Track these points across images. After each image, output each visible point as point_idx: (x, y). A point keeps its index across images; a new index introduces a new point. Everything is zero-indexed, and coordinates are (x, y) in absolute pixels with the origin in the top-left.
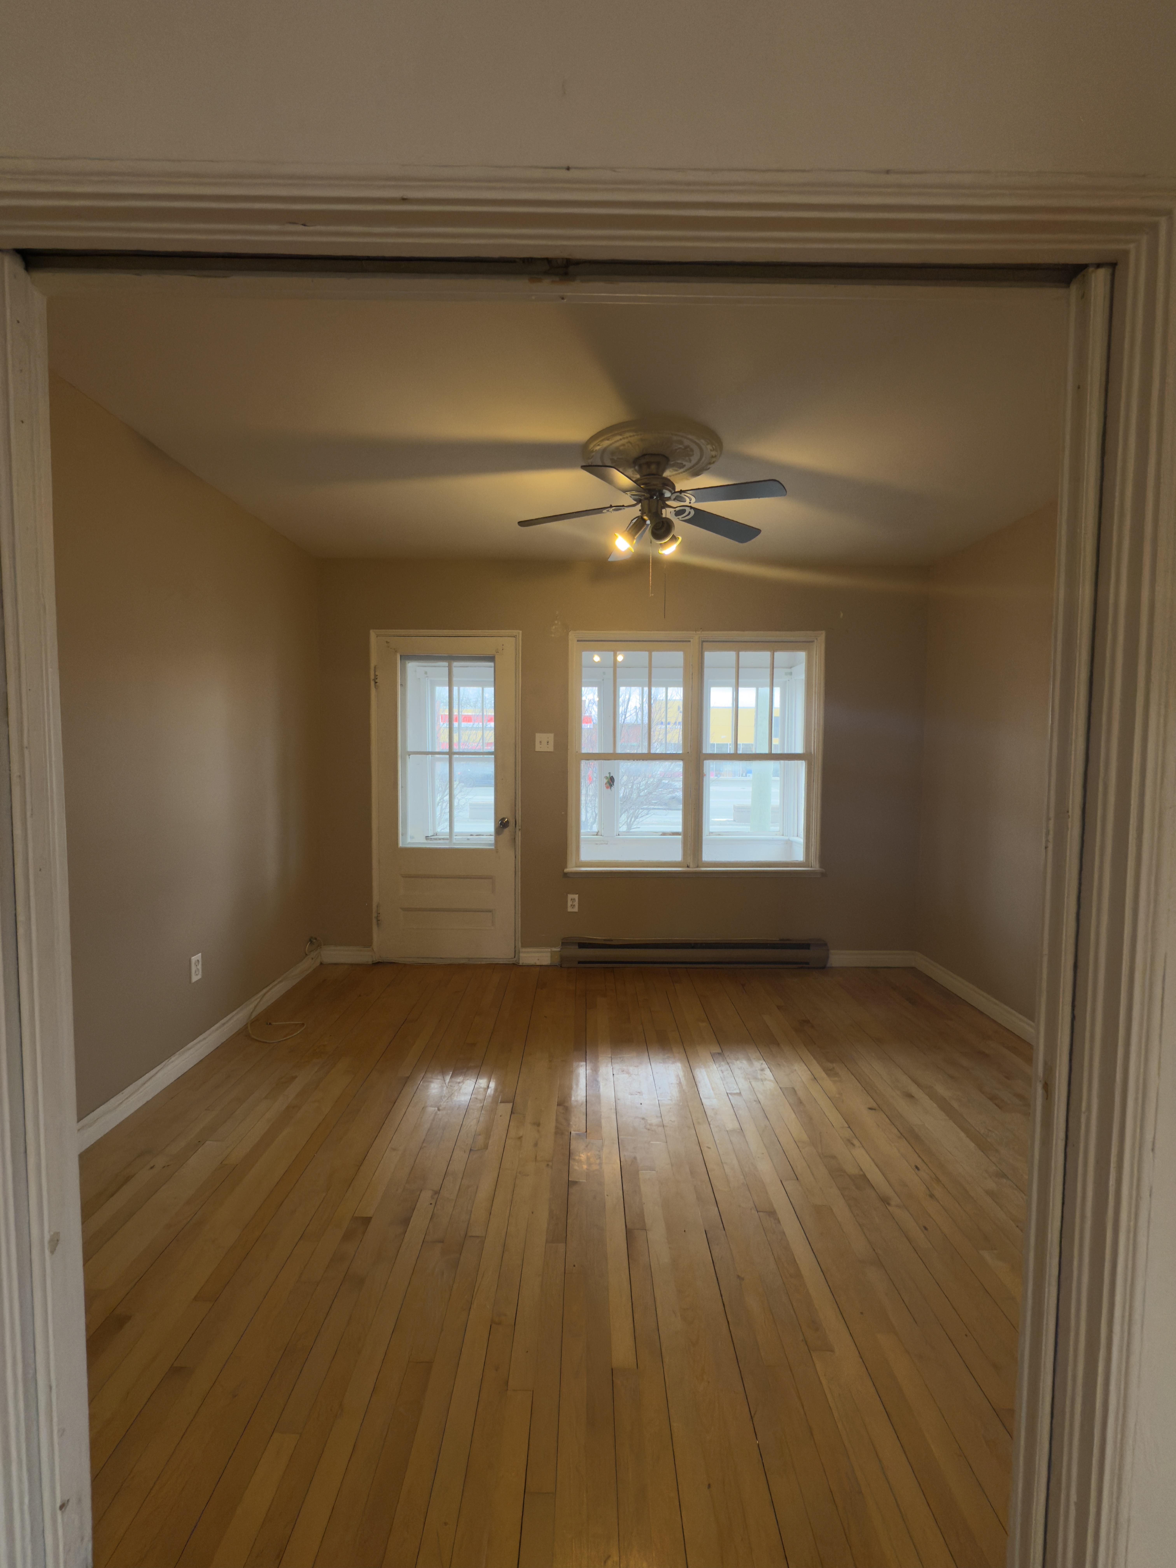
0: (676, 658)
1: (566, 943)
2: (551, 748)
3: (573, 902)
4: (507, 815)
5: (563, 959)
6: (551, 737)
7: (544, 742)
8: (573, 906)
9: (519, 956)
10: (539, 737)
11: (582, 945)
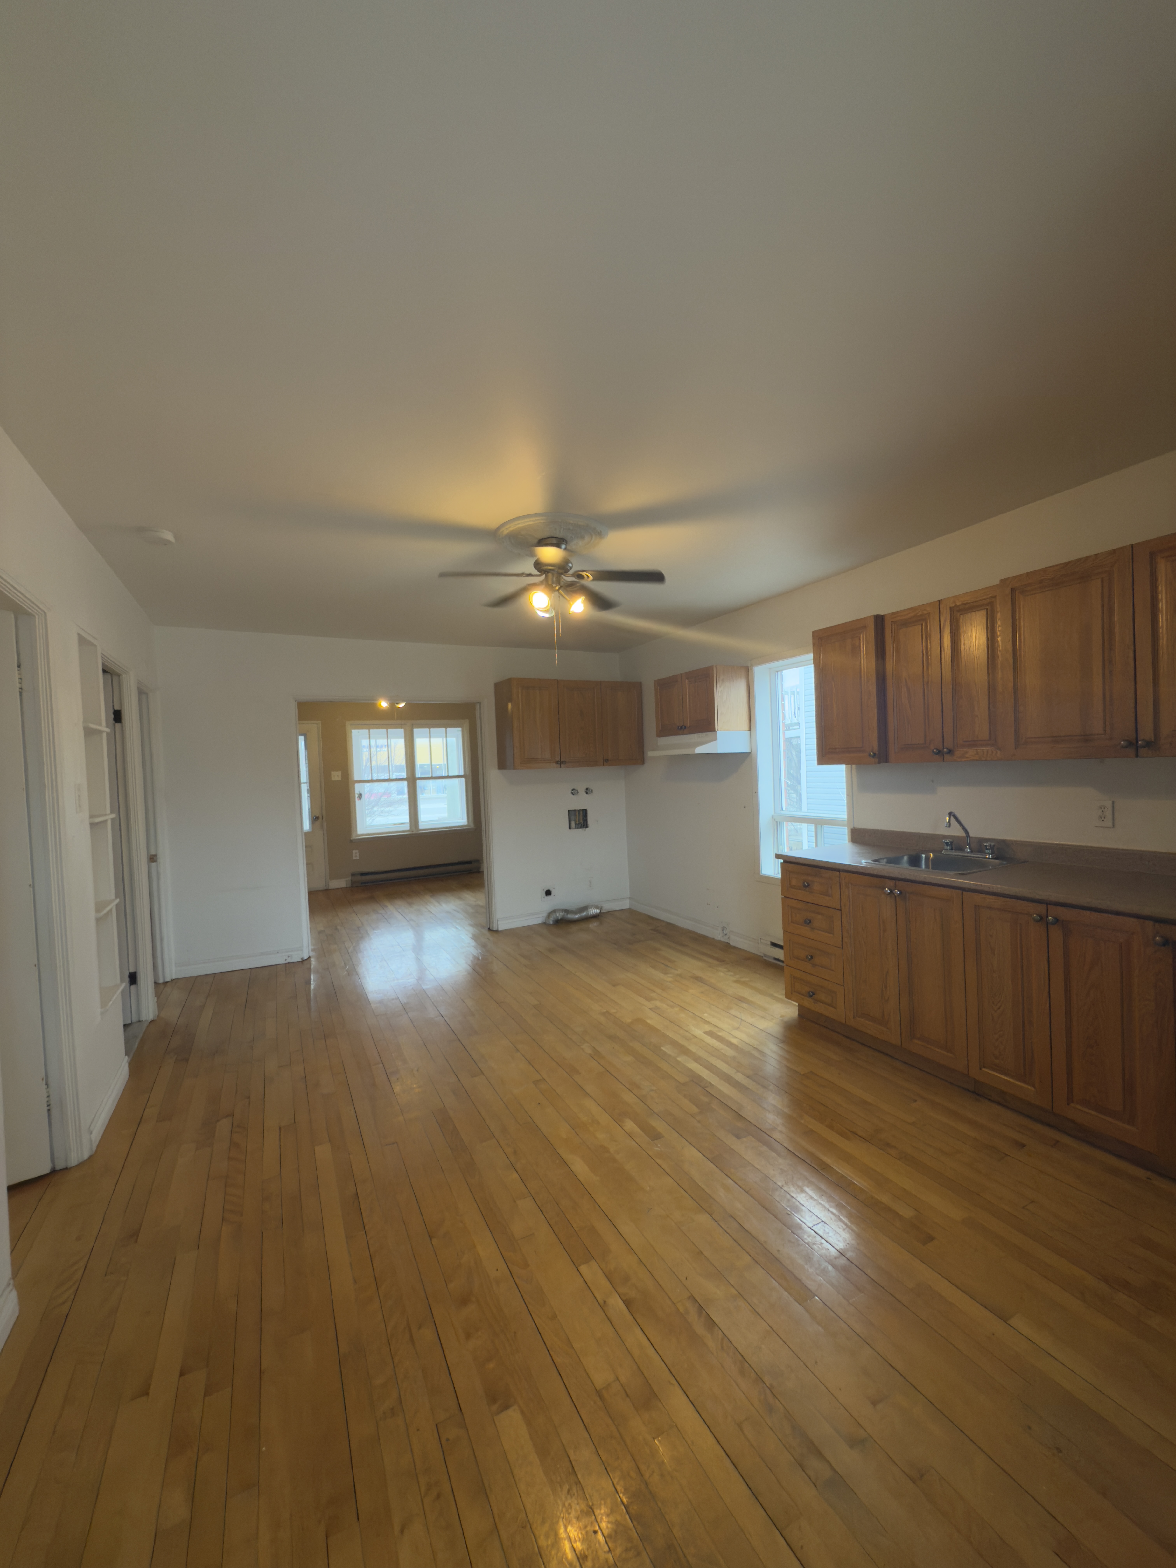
0: (401, 731)
1: (353, 875)
2: (340, 779)
3: (356, 855)
4: (317, 814)
5: (353, 883)
6: (339, 773)
7: (336, 776)
8: (356, 856)
9: (329, 885)
10: (333, 773)
11: (362, 874)
